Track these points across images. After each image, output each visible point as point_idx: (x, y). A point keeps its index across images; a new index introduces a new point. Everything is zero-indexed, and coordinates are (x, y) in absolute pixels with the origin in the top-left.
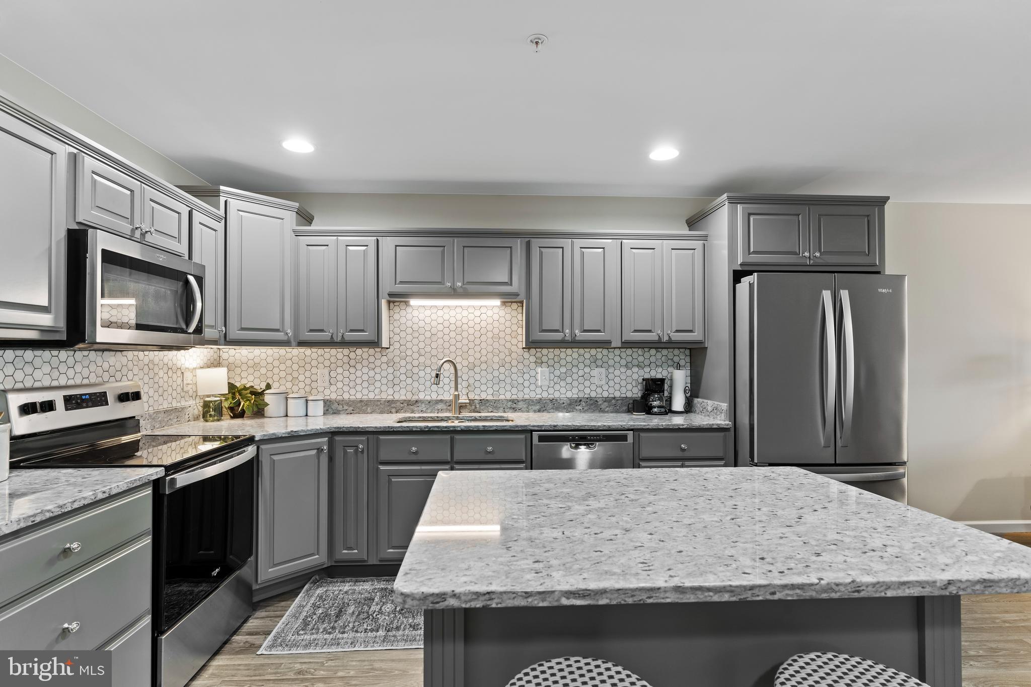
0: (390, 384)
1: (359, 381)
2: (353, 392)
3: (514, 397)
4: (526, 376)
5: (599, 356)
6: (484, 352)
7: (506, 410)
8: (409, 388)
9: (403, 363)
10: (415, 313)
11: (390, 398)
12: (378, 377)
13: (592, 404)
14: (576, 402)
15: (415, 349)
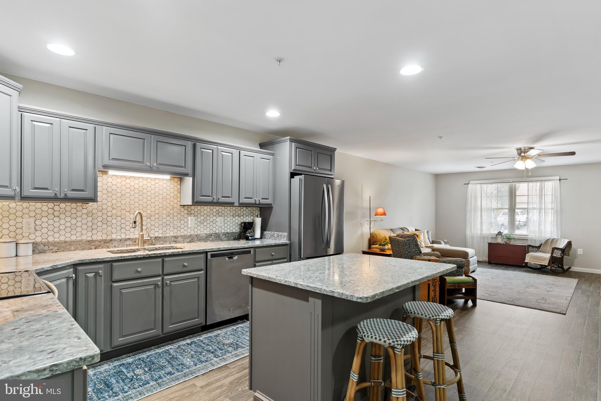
0: (90, 229)
1: (62, 227)
2: (57, 235)
3: (175, 234)
4: (182, 222)
5: (220, 210)
6: (157, 207)
7: (171, 243)
8: (105, 231)
9: (100, 214)
10: (110, 180)
11: (90, 239)
12: (79, 224)
13: (217, 237)
14: (209, 236)
15: (109, 204)
